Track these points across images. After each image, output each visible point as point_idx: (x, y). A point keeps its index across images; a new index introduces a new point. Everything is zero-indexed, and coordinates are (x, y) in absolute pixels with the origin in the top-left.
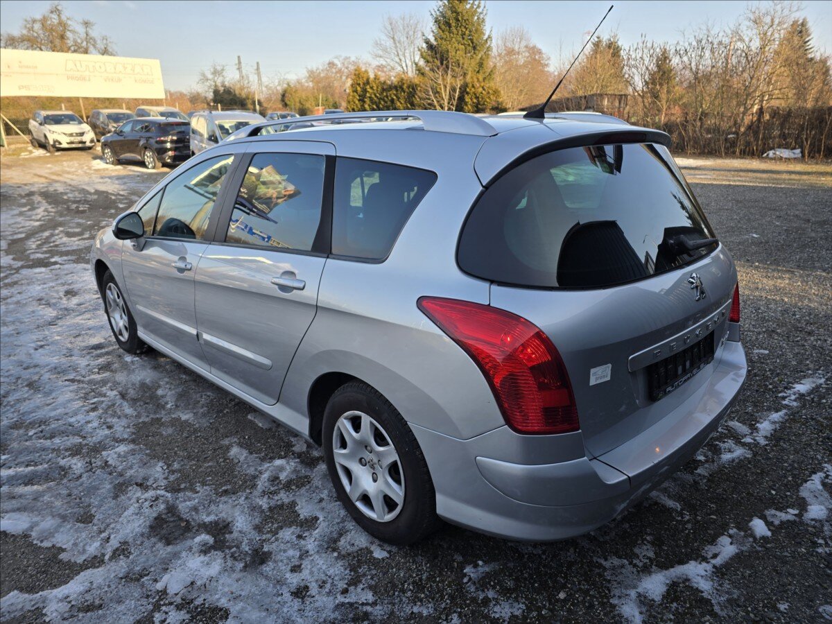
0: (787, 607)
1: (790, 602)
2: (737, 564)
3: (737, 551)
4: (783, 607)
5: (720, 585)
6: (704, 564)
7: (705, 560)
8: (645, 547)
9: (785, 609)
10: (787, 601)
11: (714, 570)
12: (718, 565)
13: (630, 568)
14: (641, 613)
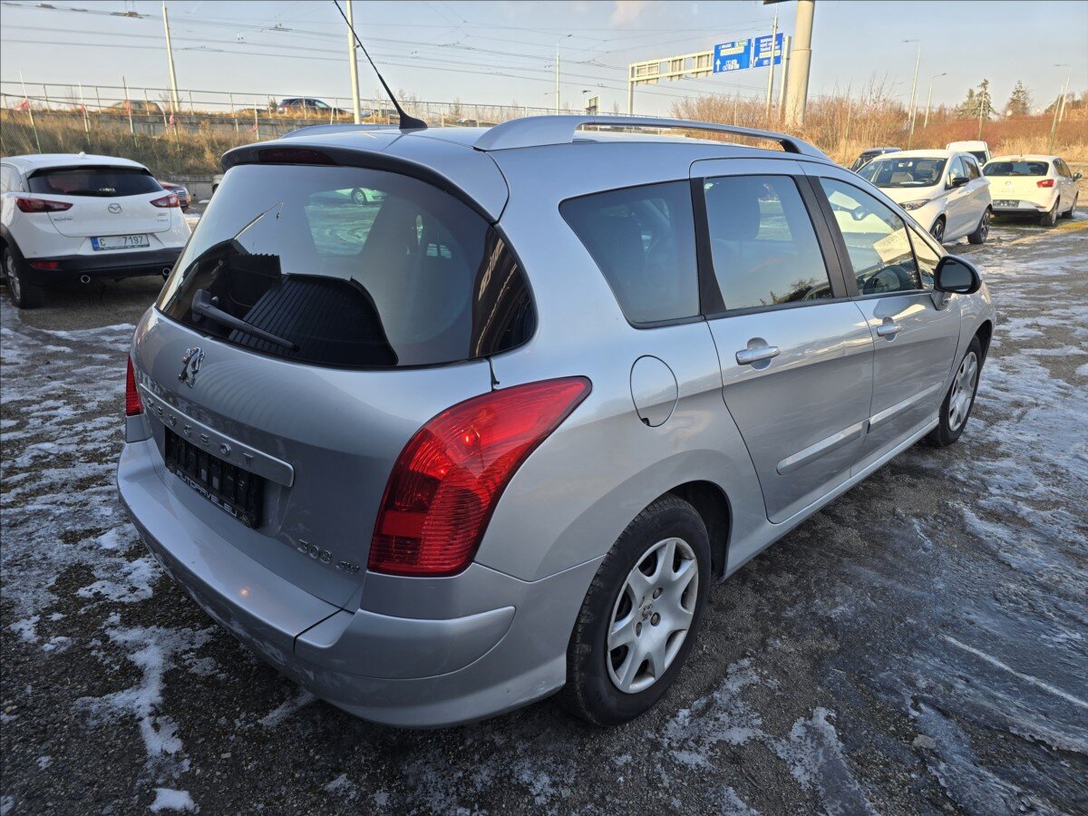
0: (40, 765)
1: (43, 772)
2: (131, 745)
3: (150, 754)
4: (44, 761)
5: (112, 713)
6: (150, 710)
7: (156, 713)
8: (209, 668)
9: (40, 762)
10: (47, 769)
11: (137, 717)
12: (141, 724)
13: (187, 647)
14: (126, 642)
